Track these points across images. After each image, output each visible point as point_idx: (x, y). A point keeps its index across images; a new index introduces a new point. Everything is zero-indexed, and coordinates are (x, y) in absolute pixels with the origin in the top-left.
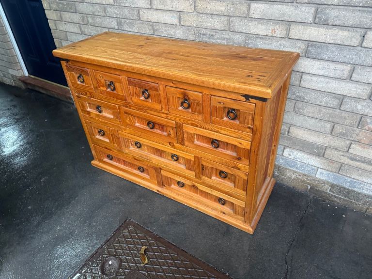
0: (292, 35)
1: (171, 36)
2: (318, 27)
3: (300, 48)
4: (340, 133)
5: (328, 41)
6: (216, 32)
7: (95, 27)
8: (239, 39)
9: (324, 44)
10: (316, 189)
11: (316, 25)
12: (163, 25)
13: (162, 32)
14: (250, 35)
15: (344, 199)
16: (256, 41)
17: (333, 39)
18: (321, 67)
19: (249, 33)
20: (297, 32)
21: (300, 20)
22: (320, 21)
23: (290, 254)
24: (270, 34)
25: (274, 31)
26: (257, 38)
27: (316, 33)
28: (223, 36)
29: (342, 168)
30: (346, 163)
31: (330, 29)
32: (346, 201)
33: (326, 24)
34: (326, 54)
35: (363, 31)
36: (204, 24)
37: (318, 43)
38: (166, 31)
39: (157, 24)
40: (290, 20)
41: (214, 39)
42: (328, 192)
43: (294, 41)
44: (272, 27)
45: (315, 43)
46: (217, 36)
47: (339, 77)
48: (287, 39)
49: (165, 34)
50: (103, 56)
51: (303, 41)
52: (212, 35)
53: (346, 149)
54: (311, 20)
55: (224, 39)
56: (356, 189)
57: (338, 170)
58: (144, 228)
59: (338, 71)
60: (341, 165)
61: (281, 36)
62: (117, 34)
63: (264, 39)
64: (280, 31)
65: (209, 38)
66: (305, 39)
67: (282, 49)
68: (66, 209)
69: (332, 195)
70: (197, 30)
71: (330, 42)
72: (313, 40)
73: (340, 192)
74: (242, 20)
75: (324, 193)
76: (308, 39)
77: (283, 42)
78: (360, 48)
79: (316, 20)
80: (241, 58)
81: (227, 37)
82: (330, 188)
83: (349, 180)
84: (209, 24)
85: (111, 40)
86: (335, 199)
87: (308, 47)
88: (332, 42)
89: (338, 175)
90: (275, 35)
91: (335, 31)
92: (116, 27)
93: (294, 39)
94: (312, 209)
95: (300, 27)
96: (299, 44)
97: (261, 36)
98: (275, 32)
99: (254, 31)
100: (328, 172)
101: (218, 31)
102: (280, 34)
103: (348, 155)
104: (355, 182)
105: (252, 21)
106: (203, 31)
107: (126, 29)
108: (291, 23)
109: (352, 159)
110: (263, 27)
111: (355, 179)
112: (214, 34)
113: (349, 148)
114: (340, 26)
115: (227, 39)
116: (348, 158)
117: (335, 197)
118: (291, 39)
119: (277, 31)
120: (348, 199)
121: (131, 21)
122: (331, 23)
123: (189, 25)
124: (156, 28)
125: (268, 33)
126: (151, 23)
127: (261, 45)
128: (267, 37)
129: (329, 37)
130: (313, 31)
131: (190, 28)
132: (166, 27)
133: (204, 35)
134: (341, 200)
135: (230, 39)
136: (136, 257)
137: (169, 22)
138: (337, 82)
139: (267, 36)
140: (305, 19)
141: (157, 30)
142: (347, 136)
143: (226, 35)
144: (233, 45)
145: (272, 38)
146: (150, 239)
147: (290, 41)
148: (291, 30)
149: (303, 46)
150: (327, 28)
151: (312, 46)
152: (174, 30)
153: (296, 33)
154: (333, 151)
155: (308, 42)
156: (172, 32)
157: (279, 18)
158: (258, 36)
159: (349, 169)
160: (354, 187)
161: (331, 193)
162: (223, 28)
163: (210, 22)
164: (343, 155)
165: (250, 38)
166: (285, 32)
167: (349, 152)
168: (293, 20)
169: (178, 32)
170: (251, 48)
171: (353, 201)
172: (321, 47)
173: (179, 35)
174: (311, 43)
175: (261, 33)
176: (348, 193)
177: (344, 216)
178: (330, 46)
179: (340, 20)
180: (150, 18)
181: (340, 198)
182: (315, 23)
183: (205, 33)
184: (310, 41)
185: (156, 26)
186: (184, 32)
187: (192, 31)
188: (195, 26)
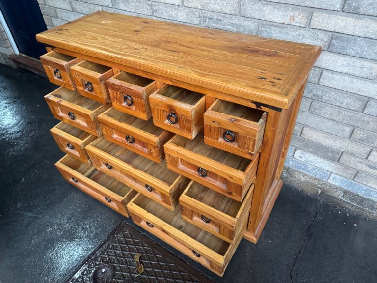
0: (314, 24)
1: (172, 19)
2: (346, 16)
3: (322, 40)
4: (360, 139)
5: (357, 33)
6: (224, 17)
7: (87, 4)
8: (250, 26)
9: (351, 37)
10: (327, 194)
11: (344, 14)
12: (163, 5)
13: (162, 13)
14: (264, 22)
15: (357, 207)
16: (270, 28)
17: (363, 32)
18: (345, 63)
19: (264, 19)
20: (319, 20)
21: (324, 6)
22: (349, 8)
23: (296, 267)
24: (287, 22)
25: (292, 18)
26: (273, 25)
27: (343, 24)
28: (232, 21)
29: (358, 175)
30: (363, 170)
31: (361, 19)
32: (360, 208)
33: (356, 13)
34: (353, 49)
36: (211, 6)
37: (344, 36)
38: (166, 12)
39: (157, 4)
40: (312, 6)
41: (222, 25)
42: (340, 197)
43: (316, 31)
44: (291, 14)
45: (340, 35)
46: (226, 21)
47: (365, 76)
48: (307, 29)
49: (165, 15)
50: (92, 45)
51: (327, 33)
52: (220, 20)
53: (365, 156)
54: (338, 7)
55: (233, 25)
56: (371, 198)
57: (353, 177)
58: (140, 233)
59: (366, 70)
60: (358, 172)
61: (300, 25)
62: (111, 14)
63: (280, 27)
64: (300, 19)
65: (216, 23)
66: (329, 30)
67: (301, 40)
68: (58, 208)
69: (344, 202)
70: (202, 13)
71: (359, 35)
72: (339, 31)
73: (353, 199)
74: (255, 3)
75: (336, 198)
76: (333, 30)
77: (303, 32)
79: (345, 8)
80: (252, 51)
81: (236, 22)
82: (342, 194)
83: (365, 187)
84: (217, 7)
85: (103, 22)
86: (347, 206)
87: (331, 40)
88: (362, 35)
89: (353, 181)
90: (294, 23)
91: (367, 22)
92: (110, 5)
93: (316, 29)
94: (322, 216)
95: (325, 15)
96: (321, 35)
97: (276, 24)
98: (294, 19)
99: (269, 17)
100: (341, 178)
101: (227, 16)
102: (300, 23)
103: (366, 162)
104: (372, 191)
105: (267, 4)
106: (209, 15)
107: (122, 8)
108: (313, 9)
109: (370, 167)
110: (280, 13)
111: (372, 188)
112: (222, 18)
113: (369, 155)
114: (373, 16)
115: (237, 25)
116: (366, 165)
117: (347, 203)
118: (312, 28)
119: (296, 19)
120: (361, 207)
122: (363, 13)
123: (193, 6)
124: (155, 8)
125: (285, 21)
126: (150, 3)
127: (277, 34)
128: (283, 25)
129: (358, 28)
130: (339, 21)
131: (194, 10)
132: (166, 7)
133: (210, 18)
134: (354, 208)
135: (240, 25)
136: (130, 266)
137: (170, 2)
138: (363, 82)
139: (284, 23)
140: (331, 5)
141: (156, 11)
142: (368, 142)
144: (244, 32)
145: (290, 26)
146: (146, 245)
147: (311, 31)
148: (313, 18)
149: (326, 38)
150: (357, 18)
151: (337, 38)
152: (176, 12)
153: (319, 22)
154: (350, 157)
155: (332, 34)
156: (173, 13)
157: (300, 2)
158: (273, 24)
159: (366, 177)
160: (369, 196)
161: (344, 199)
162: (233, 12)
163: (218, 4)
164: (361, 162)
165: (263, 25)
166: (305, 21)
167: (369, 158)
168: (316, 6)
169: (180, 14)
170: (265, 39)
171: (367, 209)
172: (348, 41)
173: (182, 18)
174: (336, 34)
175: (277, 20)
176: (362, 201)
177: (356, 225)
178: (359, 39)
179: (374, 8)
181: (353, 206)
182: (343, 11)
183: (211, 17)
184: (335, 32)
185: (155, 5)
186: (187, 14)
187: (197, 13)
188: (200, 8)
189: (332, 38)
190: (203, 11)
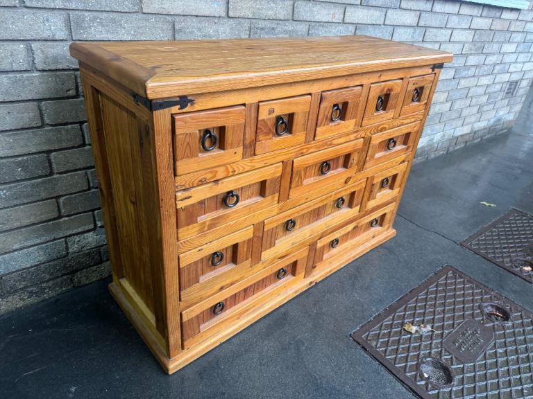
2: (363, 9)
3: (351, 32)
5: (368, 22)
6: (278, 24)
9: (365, 26)
11: (362, 7)
12: (195, 19)
13: (192, 32)
16: (318, 30)
17: (370, 20)
19: (313, 20)
21: (352, 2)
22: (364, 2)
24: (330, 20)
26: (320, 25)
27: (361, 15)
28: (285, 27)
31: (370, 10)
33: (368, 5)
35: (385, 10)
36: (264, 12)
37: (362, 25)
38: (199, 30)
39: (182, 18)
40: (346, 3)
41: (275, 35)
43: (347, 25)
44: (333, 12)
45: (360, 25)
46: (280, 29)
48: (342, 24)
49: (198, 36)
51: (353, 25)
52: (273, 29)
55: (286, 32)
61: (339, 21)
63: (325, 26)
64: (338, 15)
65: (268, 33)
66: (355, 22)
72: (360, 22)
74: (307, 4)
77: (340, 27)
78: (383, 26)
81: (290, 29)
84: (270, 13)
87: (355, 31)
88: (370, 23)
90: (335, 21)
91: (372, 12)
95: (352, 9)
96: (350, 28)
99: (318, 18)
101: (281, 22)
102: (338, 19)
105: (316, 5)
106: (261, 24)
108: (346, 5)
110: (326, 12)
112: (275, 26)
114: (375, 6)
115: (290, 31)
119: (336, 16)
121: (112, 15)
122: (371, 5)
123: (242, 15)
124: (178, 27)
126: (169, 18)
127: (322, 34)
129: (368, 18)
130: (360, 13)
131: (243, 21)
133: (262, 29)
135: (293, 31)
137: (207, 13)
139: (328, 22)
141: (180, 30)
143: (289, 26)
147: (345, 25)
148: (346, 13)
149: (353, 30)
150: (368, 10)
151: (359, 28)
153: (350, 16)
162: (286, 18)
163: (272, 9)
165: (313, 27)
169: (221, 29)
172: (364, 29)
175: (323, 20)
180: (166, 6)
182: (361, 5)
183: (263, 26)
184: (357, 24)
185: (180, 21)
186: (232, 28)
187: (246, 25)
188: (250, 16)
189: (356, 29)
190: (254, 21)
